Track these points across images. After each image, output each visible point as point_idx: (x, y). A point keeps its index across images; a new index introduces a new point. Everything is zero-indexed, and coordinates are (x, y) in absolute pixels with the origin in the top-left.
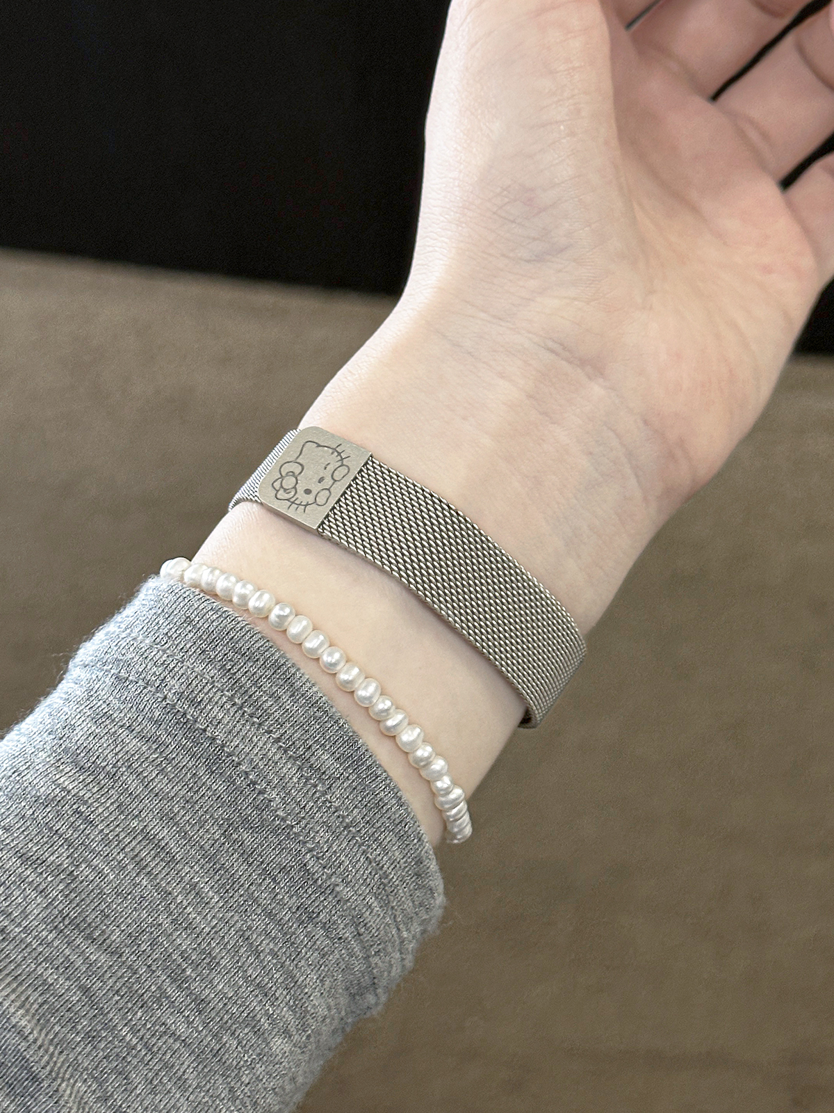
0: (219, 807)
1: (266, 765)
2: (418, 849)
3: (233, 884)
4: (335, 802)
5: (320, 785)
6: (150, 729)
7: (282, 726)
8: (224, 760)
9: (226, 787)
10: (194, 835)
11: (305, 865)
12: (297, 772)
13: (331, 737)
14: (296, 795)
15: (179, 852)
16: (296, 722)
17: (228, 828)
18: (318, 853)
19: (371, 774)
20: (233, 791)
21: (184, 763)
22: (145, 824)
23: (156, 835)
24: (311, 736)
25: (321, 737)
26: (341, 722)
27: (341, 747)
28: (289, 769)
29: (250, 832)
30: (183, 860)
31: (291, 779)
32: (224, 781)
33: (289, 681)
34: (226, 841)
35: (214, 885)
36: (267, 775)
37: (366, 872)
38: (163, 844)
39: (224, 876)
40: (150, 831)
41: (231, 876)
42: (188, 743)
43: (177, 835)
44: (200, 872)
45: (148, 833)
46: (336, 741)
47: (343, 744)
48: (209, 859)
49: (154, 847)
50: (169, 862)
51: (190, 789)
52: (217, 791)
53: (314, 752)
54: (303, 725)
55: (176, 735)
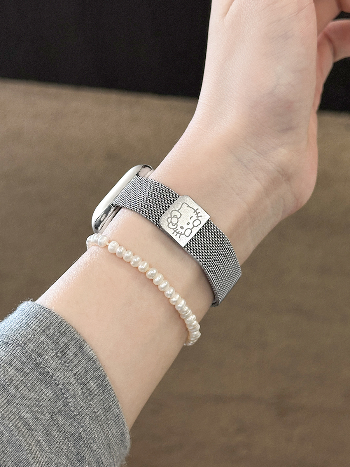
0: (50, 404)
1: (69, 386)
2: (122, 429)
3: (54, 441)
4: (93, 405)
5: (89, 397)
6: (19, 365)
7: (77, 368)
8: (53, 382)
9: (53, 395)
10: (39, 417)
11: (80, 434)
12: (81, 390)
13: (96, 375)
14: (80, 400)
15: (33, 424)
16: (83, 366)
17: (53, 414)
18: (85, 428)
19: (109, 393)
20: (56, 397)
21: (35, 383)
22: (19, 411)
23: (24, 416)
24: (88, 374)
25: (92, 374)
26: (101, 368)
27: (99, 380)
28: (78, 389)
29: (61, 416)
30: (35, 429)
31: (78, 393)
32: (52, 392)
33: (81, 347)
34: (52, 421)
35: (46, 442)
36: (69, 390)
37: (103, 438)
38: (27, 421)
39: (51, 438)
40: (22, 414)
41: (53, 438)
42: (37, 373)
43: (33, 417)
44: (41, 435)
45: (21, 415)
46: (98, 377)
47: (100, 379)
48: (45, 429)
49: (23, 422)
50: (29, 429)
51: (38, 395)
52: (49, 397)
53: (88, 381)
54: (86, 368)
55: (32, 369)
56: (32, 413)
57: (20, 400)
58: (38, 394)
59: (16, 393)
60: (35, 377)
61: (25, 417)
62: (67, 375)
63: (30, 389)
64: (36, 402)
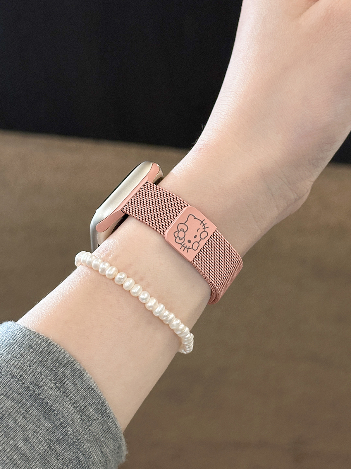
55: (30, 400)
56: (29, 444)
57: (18, 432)
58: (36, 425)
59: (14, 424)
60: (33, 408)
61: (23, 449)
62: (65, 405)
63: (28, 420)
64: (34, 433)
